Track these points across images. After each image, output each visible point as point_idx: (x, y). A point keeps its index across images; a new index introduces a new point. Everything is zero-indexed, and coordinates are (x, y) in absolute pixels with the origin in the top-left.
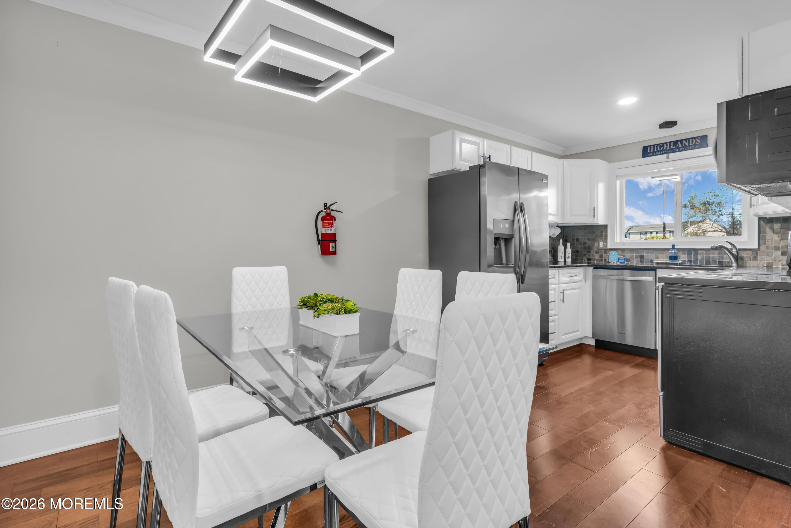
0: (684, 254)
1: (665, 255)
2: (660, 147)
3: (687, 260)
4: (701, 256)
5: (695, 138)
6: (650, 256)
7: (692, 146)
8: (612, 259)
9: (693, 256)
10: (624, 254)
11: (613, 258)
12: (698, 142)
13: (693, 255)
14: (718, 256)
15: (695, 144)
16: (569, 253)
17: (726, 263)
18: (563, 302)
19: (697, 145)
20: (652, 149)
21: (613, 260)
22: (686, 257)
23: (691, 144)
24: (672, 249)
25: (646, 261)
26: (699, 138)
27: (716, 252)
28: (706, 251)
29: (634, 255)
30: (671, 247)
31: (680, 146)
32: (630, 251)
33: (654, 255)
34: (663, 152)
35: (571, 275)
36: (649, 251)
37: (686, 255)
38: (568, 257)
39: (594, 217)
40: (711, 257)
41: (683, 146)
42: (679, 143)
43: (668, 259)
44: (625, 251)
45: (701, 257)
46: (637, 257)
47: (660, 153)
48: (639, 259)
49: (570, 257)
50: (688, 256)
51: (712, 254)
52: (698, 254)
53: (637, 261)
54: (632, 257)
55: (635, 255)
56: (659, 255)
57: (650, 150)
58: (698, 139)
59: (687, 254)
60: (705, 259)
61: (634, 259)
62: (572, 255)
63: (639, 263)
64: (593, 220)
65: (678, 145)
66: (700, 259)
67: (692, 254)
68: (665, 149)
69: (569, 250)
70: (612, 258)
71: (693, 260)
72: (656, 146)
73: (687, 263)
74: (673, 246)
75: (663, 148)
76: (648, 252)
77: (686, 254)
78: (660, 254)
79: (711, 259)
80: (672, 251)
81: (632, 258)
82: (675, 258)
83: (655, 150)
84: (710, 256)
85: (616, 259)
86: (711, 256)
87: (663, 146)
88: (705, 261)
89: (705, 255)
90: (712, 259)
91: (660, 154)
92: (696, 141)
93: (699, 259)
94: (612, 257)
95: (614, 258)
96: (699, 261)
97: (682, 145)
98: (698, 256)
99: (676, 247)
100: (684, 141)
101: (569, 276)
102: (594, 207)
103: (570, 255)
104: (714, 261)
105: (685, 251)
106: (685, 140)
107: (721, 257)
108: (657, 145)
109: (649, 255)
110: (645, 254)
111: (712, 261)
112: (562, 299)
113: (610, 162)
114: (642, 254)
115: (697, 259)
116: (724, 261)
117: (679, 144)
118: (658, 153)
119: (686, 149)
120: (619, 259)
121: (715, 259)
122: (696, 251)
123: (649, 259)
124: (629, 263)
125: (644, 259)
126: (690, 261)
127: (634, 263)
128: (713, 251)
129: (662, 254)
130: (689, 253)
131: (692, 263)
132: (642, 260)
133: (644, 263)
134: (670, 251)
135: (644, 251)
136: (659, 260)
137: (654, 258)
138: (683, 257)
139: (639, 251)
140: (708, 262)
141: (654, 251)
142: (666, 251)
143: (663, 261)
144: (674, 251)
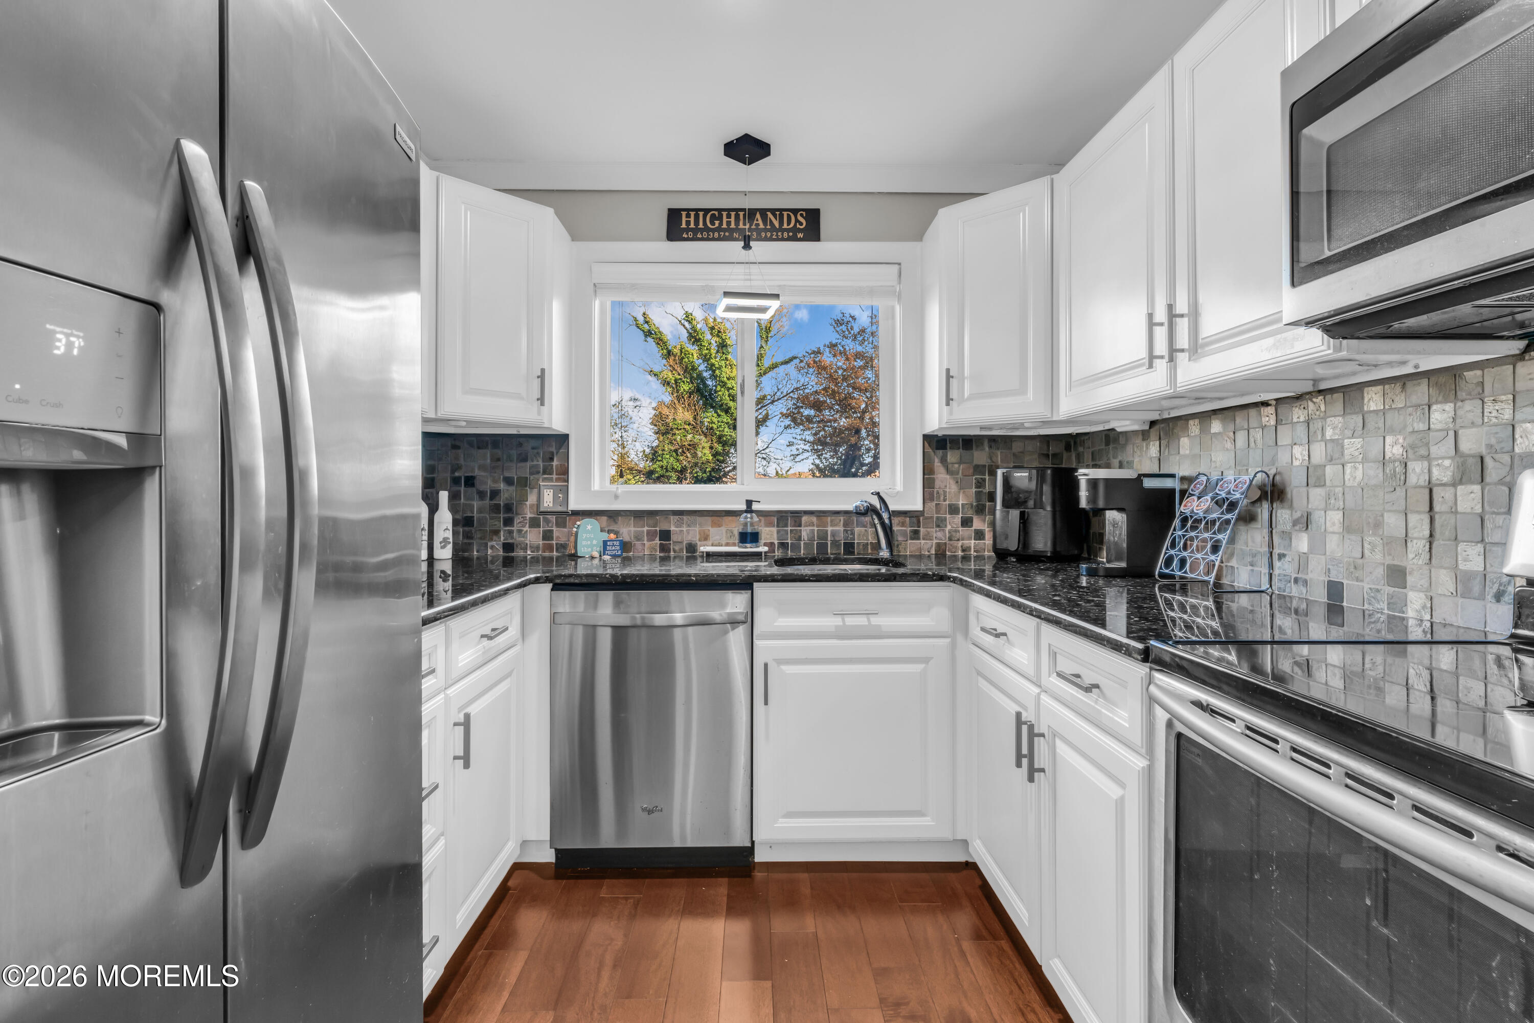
0: (770, 524)
1: (723, 529)
3: (776, 542)
4: (808, 532)
5: (795, 211)
6: (688, 532)
7: (788, 230)
8: (584, 546)
9: (791, 531)
11: (590, 542)
12: (801, 224)
13: (789, 528)
14: (844, 531)
15: (795, 229)
16: (445, 529)
17: (861, 547)
19: (800, 231)
20: (692, 220)
21: (588, 546)
22: (775, 535)
23: (785, 226)
24: (746, 511)
25: (677, 548)
26: (804, 213)
27: (840, 520)
28: (818, 516)
29: (643, 531)
30: (743, 507)
31: (762, 226)
32: (632, 518)
33: (697, 529)
34: (720, 236)
36: (684, 517)
37: (775, 529)
38: (440, 543)
39: (542, 406)
40: (829, 534)
41: (768, 227)
42: (758, 216)
44: (620, 518)
45: (808, 535)
46: (651, 536)
47: (713, 235)
48: (657, 541)
49: (448, 543)
50: (778, 532)
51: (831, 526)
52: (800, 525)
53: (652, 549)
54: (638, 537)
55: (646, 529)
56: (709, 530)
57: (688, 223)
58: (801, 215)
59: (778, 526)
60: (816, 539)
61: (645, 542)
63: (658, 553)
65: (755, 222)
66: (806, 539)
67: (786, 526)
68: (725, 226)
69: (445, 517)
70: (584, 542)
71: (789, 541)
72: (702, 214)
73: (776, 552)
74: (749, 503)
75: (721, 224)
76: (683, 520)
77: (774, 526)
78: (712, 527)
79: (829, 539)
80: (745, 517)
81: (639, 540)
82: (754, 537)
84: (827, 531)
85: (596, 545)
86: (830, 529)
87: (720, 218)
88: (815, 543)
89: (816, 529)
90: (833, 539)
91: (714, 240)
92: (797, 221)
93: (804, 540)
94: (586, 539)
95: (592, 539)
96: (802, 543)
97: (764, 222)
98: (801, 530)
99: (755, 507)
100: (769, 214)
103: (450, 535)
104: (835, 543)
105: (773, 517)
106: (773, 211)
107: (849, 532)
108: (706, 211)
109: (685, 529)
110: (673, 528)
111: (831, 543)
113: (574, 235)
114: (665, 527)
115: (799, 539)
116: (856, 542)
117: (757, 220)
118: (707, 236)
120: (604, 543)
121: (837, 539)
122: (796, 516)
123: (685, 543)
124: (631, 553)
125: (671, 542)
126: (783, 545)
127: (645, 555)
128: (833, 518)
129: (720, 527)
130: (781, 524)
131: (788, 550)
132: (666, 544)
133: (672, 553)
134: (742, 519)
135: (672, 517)
136: (712, 545)
137: (698, 538)
138: (768, 534)
139: (658, 518)
140: (822, 547)
141: (699, 519)
142: (730, 518)
143: (721, 546)
144: (751, 518)
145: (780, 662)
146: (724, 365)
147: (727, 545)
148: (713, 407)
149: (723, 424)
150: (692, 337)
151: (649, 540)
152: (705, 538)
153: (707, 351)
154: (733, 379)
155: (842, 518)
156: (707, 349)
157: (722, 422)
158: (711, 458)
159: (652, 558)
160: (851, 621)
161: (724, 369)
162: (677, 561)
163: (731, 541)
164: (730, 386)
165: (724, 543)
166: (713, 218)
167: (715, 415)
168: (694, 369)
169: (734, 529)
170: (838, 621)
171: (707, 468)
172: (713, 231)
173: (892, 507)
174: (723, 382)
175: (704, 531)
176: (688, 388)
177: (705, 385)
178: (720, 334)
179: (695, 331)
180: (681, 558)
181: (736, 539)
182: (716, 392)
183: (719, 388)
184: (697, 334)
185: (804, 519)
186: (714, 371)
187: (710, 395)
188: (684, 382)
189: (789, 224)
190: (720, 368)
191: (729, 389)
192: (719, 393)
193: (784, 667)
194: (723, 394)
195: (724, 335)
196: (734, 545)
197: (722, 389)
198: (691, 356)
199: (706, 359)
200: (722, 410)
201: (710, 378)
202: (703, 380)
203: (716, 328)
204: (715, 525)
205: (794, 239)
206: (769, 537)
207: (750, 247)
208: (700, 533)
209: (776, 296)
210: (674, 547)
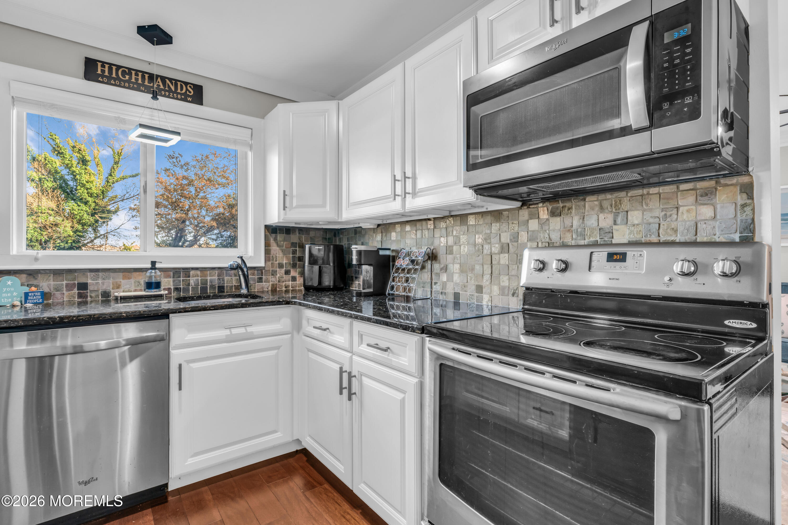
0: (169, 276)
1: (132, 281)
3: (172, 287)
4: (195, 280)
5: (186, 84)
6: (103, 283)
7: (181, 94)
8: (4, 297)
9: (183, 280)
11: (9, 294)
12: (190, 92)
13: (182, 279)
14: (218, 279)
15: (186, 94)
17: (229, 288)
19: (189, 96)
20: (106, 70)
21: (8, 298)
22: (172, 283)
23: (179, 91)
24: (151, 269)
25: (93, 295)
26: (192, 86)
27: (216, 273)
28: (201, 271)
29: (62, 285)
30: (149, 266)
31: (162, 87)
32: (52, 275)
33: (111, 281)
34: (129, 86)
36: (100, 273)
37: (171, 280)
40: (208, 281)
41: (167, 89)
42: (159, 80)
44: (40, 275)
45: (194, 282)
46: (69, 287)
47: (125, 84)
48: (76, 291)
50: (174, 281)
51: (210, 276)
52: (189, 277)
53: (71, 297)
54: (58, 288)
55: (65, 283)
56: (121, 282)
57: (103, 71)
58: (190, 87)
59: (173, 277)
60: (200, 284)
61: (65, 292)
63: (76, 299)
65: (157, 83)
66: (193, 285)
67: (179, 277)
68: (134, 80)
70: (4, 295)
71: (182, 287)
72: (114, 67)
73: (172, 294)
74: (153, 263)
75: (131, 78)
76: (99, 275)
77: (171, 278)
78: (123, 279)
79: (208, 284)
80: (151, 272)
81: (58, 290)
84: (207, 280)
85: (15, 297)
86: (209, 278)
87: (130, 74)
88: (199, 287)
89: (200, 278)
91: (125, 87)
92: (187, 90)
93: (192, 286)
94: (6, 292)
95: (12, 292)
96: (190, 287)
97: (165, 86)
98: (189, 280)
99: (158, 265)
100: (168, 81)
104: (212, 287)
105: (170, 272)
106: (171, 80)
107: (221, 280)
108: (119, 67)
109: (100, 281)
110: (89, 281)
111: (210, 287)
114: (82, 280)
115: (189, 285)
116: (225, 285)
117: (159, 82)
118: (120, 83)
119: (171, 96)
120: (26, 295)
121: (214, 284)
122: (187, 271)
123: (100, 292)
124: (51, 301)
125: (88, 291)
126: (177, 289)
127: (64, 301)
128: (211, 272)
129: (129, 279)
130: (175, 277)
131: (181, 292)
132: (84, 293)
133: (89, 299)
134: (148, 274)
135: (89, 274)
136: (123, 292)
137: (111, 287)
138: (166, 283)
139: (76, 274)
140: (204, 289)
141: (112, 274)
142: (138, 273)
143: (131, 292)
144: (155, 273)
145: (188, 362)
146: (84, 173)
147: (135, 291)
148: (74, 200)
149: (82, 212)
150: (56, 150)
151: (67, 290)
152: (118, 287)
153: (69, 162)
154: (92, 182)
155: (217, 272)
156: (69, 160)
157: (82, 210)
158: (72, 234)
159: (71, 303)
160: (235, 331)
161: (83, 175)
162: (93, 305)
163: (139, 288)
164: (88, 187)
165: (132, 290)
166: (124, 73)
167: (76, 205)
168: (56, 172)
169: (140, 280)
170: (227, 332)
171: (68, 240)
172: (125, 81)
173: (248, 265)
174: (82, 184)
175: (117, 282)
176: (51, 185)
177: (66, 184)
178: (81, 152)
179: (58, 147)
180: (97, 302)
181: (143, 286)
182: (76, 190)
183: (79, 187)
184: (61, 149)
185: (192, 273)
186: (75, 176)
187: (71, 191)
188: (47, 180)
189: (181, 90)
190: (80, 174)
191: (87, 189)
192: (79, 191)
193: (192, 365)
194: (83, 192)
195: (84, 152)
196: (141, 290)
197: (82, 189)
198: (54, 163)
199: (68, 167)
200: (82, 202)
201: (72, 180)
202: (65, 181)
203: (77, 147)
204: (124, 278)
205: (185, 100)
206: (167, 284)
207: (158, 99)
208: (113, 284)
209: (179, 134)
210: (91, 294)
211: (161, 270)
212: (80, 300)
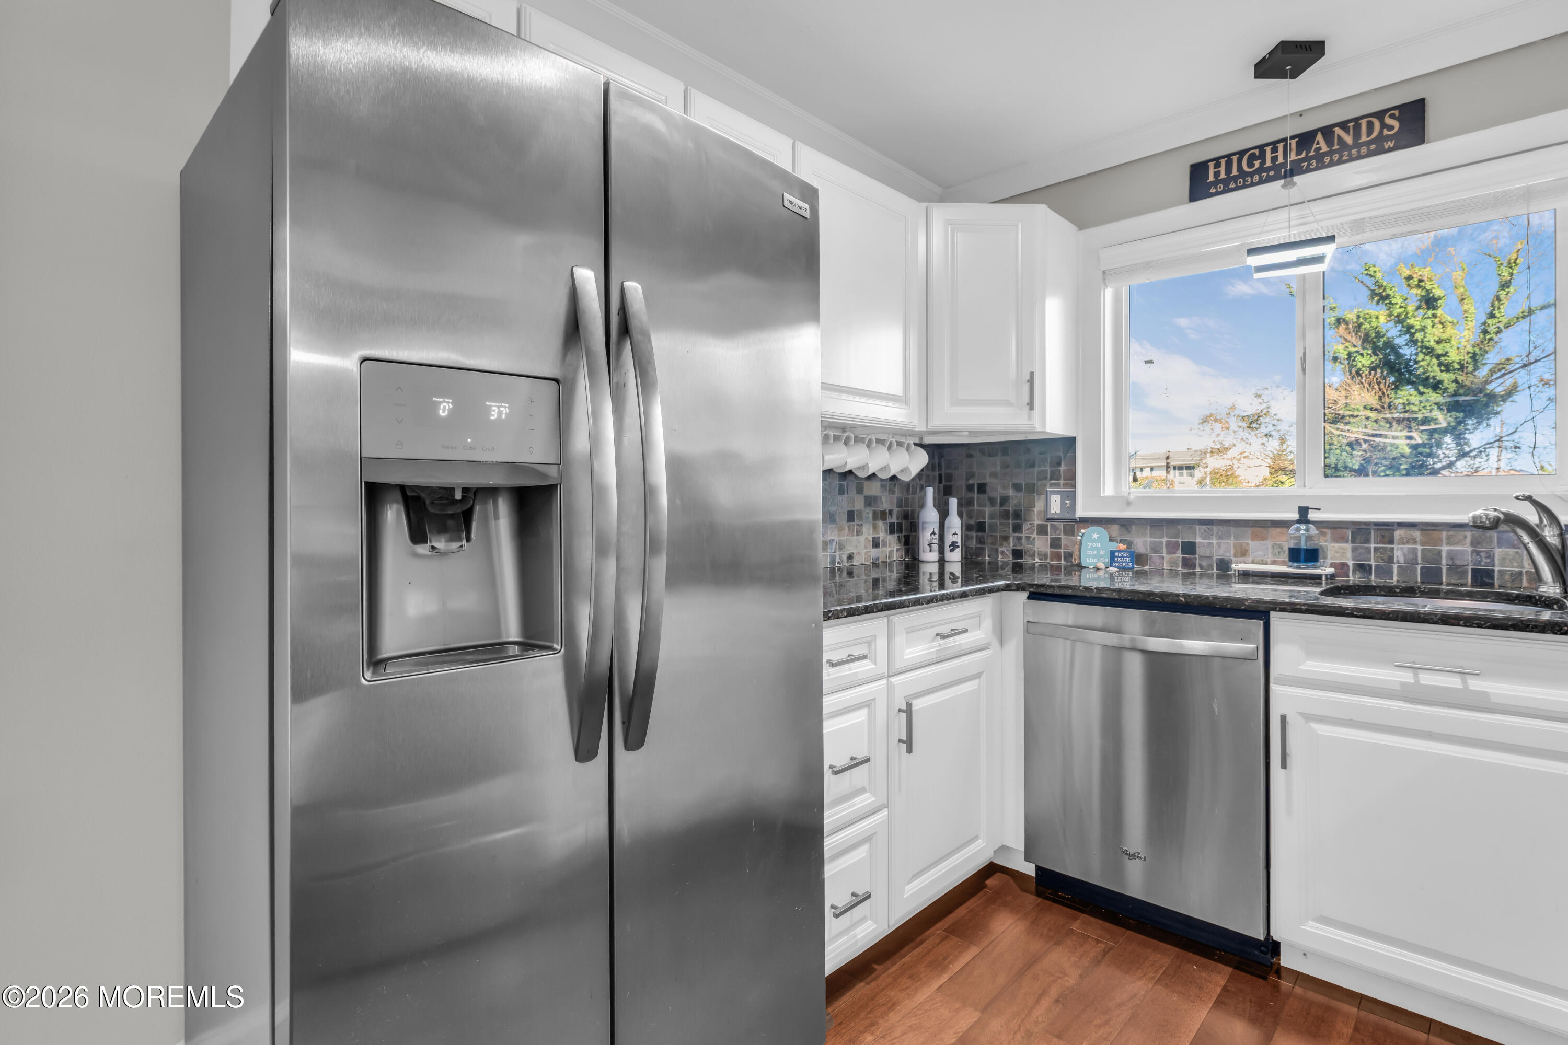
0: (1343, 539)
1: (1269, 543)
2: (1252, 158)
3: (1350, 563)
4: (1405, 551)
5: (1380, 115)
6: (1219, 545)
7: (1368, 143)
8: (1089, 556)
9: (1376, 549)
10: (1127, 537)
11: (1095, 552)
12: (1391, 128)
13: (1373, 546)
14: (1473, 552)
15: (1381, 138)
16: (955, 534)
17: (1506, 578)
18: (909, 750)
19: (1389, 138)
20: (1222, 169)
21: (1094, 557)
22: (1349, 554)
23: (1364, 138)
24: (1299, 522)
25: (1204, 563)
26: (1396, 113)
27: (1465, 537)
28: (1422, 530)
29: (1161, 543)
30: (1295, 516)
31: (1325, 148)
32: (1149, 527)
33: (1232, 542)
34: (1261, 178)
35: (945, 630)
36: (1214, 527)
37: (1349, 546)
38: (950, 546)
39: (1032, 408)
40: (1444, 555)
41: (1336, 147)
42: (1319, 137)
43: (1285, 557)
44: (1133, 527)
45: (1405, 555)
46: (1172, 548)
47: (1252, 180)
48: (1179, 555)
49: (958, 547)
50: (1354, 550)
51: (1448, 544)
52: (1391, 542)
53: (1173, 563)
54: (1156, 549)
55: (1165, 540)
56: (1248, 544)
57: (1217, 174)
58: (1392, 116)
59: (1353, 542)
60: (1419, 561)
61: (1164, 555)
62: (966, 538)
63: (1180, 568)
64: (1030, 418)
65: (1315, 146)
66: (1402, 560)
67: (1367, 541)
68: (1268, 163)
69: (955, 523)
70: (1089, 552)
71: (1373, 563)
72: (1235, 158)
73: (1351, 575)
74: (1303, 511)
75: (1263, 162)
76: (1212, 530)
77: (1347, 542)
78: (1253, 539)
79: (1444, 561)
80: (1298, 529)
81: (1156, 552)
82: (1312, 555)
83: (1235, 172)
84: (1440, 552)
85: (1102, 556)
86: (1445, 549)
87: (1262, 156)
88: (1419, 567)
89: (1419, 547)
90: (1451, 563)
91: (1253, 184)
92: (1383, 125)
93: (1398, 563)
94: (1092, 549)
95: (1098, 549)
96: (1395, 567)
97: (1329, 143)
98: (1393, 549)
99: (1312, 516)
100: (1337, 130)
101: (938, 635)
102: (1032, 374)
103: (958, 539)
104: (1454, 568)
105: (1345, 530)
106: (1343, 125)
107: (1482, 555)
108: (1241, 153)
109: (1214, 541)
110: (1198, 540)
111: (1448, 570)
112: (904, 738)
113: (1081, 224)
114: (1188, 538)
115: (1391, 560)
116: (1496, 569)
117: (1318, 143)
118: (1244, 182)
119: (1344, 158)
120: (1112, 554)
121: (1459, 563)
122: (1386, 530)
123: (1214, 559)
124: (1147, 567)
125: (1197, 556)
126: (1362, 568)
127: (1164, 569)
128: (1451, 533)
129: (1263, 540)
130: (1358, 541)
131: (1370, 574)
132: (1190, 559)
133: (1198, 570)
134: (1295, 532)
135: (1197, 527)
136: (1253, 563)
137: (1232, 553)
138: (1337, 552)
139: (1179, 527)
140: (1431, 574)
141: (1232, 529)
142: (1278, 530)
143: (1266, 564)
144: (1307, 530)
145: (1307, 718)
147: (1274, 563)
151: (1168, 553)
152: (1243, 553)
155: (1469, 534)
159: (1173, 574)
162: (1206, 581)
163: (1281, 559)
165: (1269, 561)
169: (1284, 543)
172: (1251, 174)
175: (1241, 545)
180: (1210, 576)
185: (1398, 533)
189: (1370, 132)
193: (1312, 726)
196: (1283, 563)
204: (1255, 537)
205: (1381, 151)
206: (1337, 555)
207: (1295, 184)
208: (1235, 547)
209: (1331, 239)
210: (1201, 562)
211: (1319, 524)
212: (1185, 570)
